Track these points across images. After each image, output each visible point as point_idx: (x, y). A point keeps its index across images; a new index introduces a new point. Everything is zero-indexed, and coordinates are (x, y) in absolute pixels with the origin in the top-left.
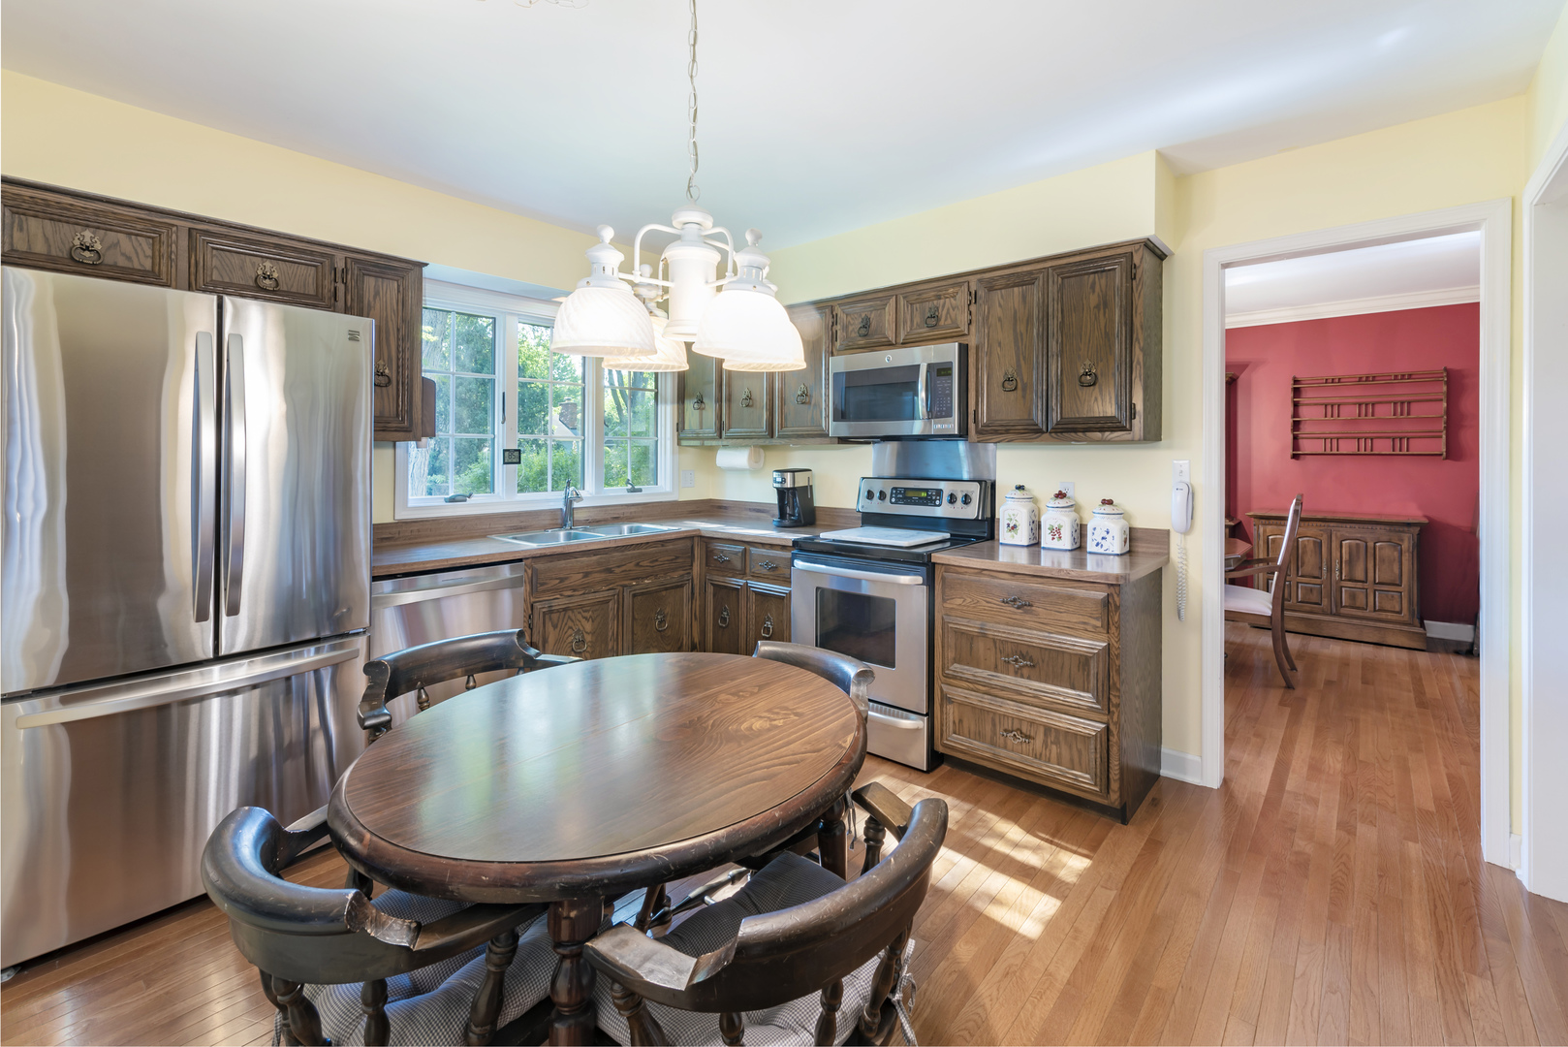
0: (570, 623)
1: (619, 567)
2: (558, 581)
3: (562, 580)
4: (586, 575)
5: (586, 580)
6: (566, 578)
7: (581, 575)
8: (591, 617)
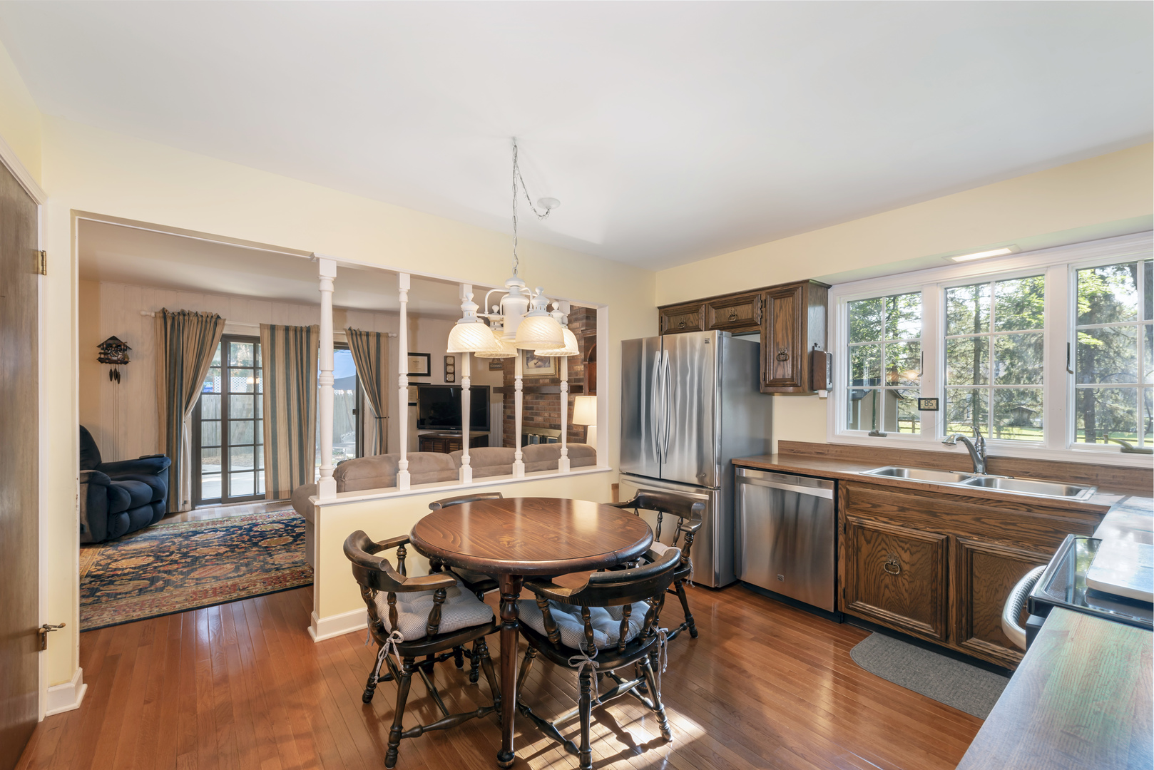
0: (883, 545)
1: (948, 514)
2: (870, 506)
3: (874, 506)
4: (902, 509)
5: (902, 514)
6: (879, 506)
7: (896, 508)
8: (908, 549)
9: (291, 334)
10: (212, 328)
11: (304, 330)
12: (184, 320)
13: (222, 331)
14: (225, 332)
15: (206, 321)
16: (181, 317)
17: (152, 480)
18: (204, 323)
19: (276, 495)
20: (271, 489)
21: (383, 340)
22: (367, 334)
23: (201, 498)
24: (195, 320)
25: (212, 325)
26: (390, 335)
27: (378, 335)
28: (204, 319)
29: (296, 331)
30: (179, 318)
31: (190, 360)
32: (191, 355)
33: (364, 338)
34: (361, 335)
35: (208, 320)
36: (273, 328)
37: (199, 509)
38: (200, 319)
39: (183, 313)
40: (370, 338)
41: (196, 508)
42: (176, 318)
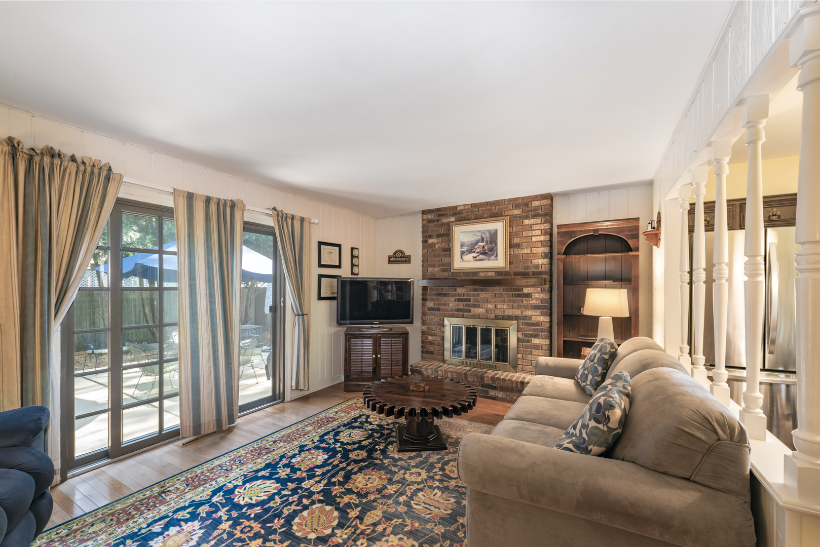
9: (213, 207)
10: (101, 186)
11: (229, 204)
12: (52, 164)
13: (117, 192)
14: (121, 195)
15: (92, 172)
16: (47, 160)
17: (23, 457)
18: (87, 175)
19: (197, 427)
20: (189, 423)
21: (306, 225)
22: (293, 218)
23: (74, 457)
24: (72, 167)
25: (102, 179)
26: (312, 221)
27: (302, 220)
28: (89, 169)
29: (218, 204)
30: (42, 160)
31: (63, 234)
32: (64, 224)
33: (290, 221)
34: (286, 218)
35: (96, 171)
36: (190, 197)
37: (74, 476)
38: (82, 168)
39: (53, 154)
40: (295, 222)
41: (69, 475)
42: (37, 159)
